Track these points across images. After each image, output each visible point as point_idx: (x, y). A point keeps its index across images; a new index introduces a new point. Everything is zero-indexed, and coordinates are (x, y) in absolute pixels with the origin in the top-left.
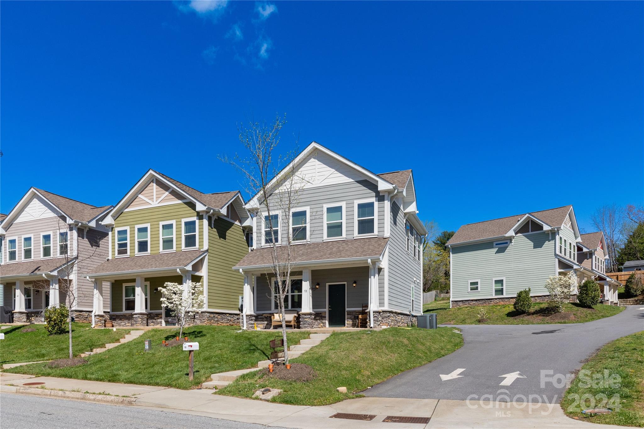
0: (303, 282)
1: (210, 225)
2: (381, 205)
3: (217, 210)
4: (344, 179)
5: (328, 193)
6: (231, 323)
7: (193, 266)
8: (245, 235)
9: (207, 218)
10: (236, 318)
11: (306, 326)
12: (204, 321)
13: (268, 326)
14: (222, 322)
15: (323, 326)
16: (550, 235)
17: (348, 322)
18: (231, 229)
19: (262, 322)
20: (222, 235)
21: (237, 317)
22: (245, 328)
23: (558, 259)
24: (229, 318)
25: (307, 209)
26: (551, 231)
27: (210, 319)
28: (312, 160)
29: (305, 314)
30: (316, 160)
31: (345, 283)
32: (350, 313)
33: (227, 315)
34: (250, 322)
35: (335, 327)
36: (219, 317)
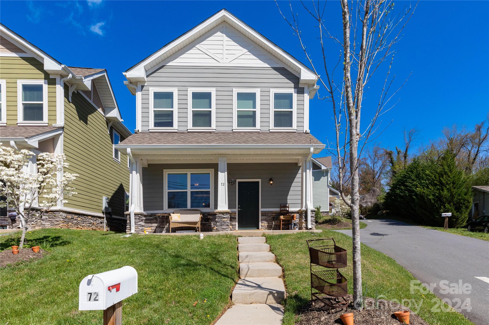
0: (219, 173)
1: (66, 95)
2: (301, 98)
3: (79, 78)
4: (258, 63)
5: (239, 76)
6: (94, 227)
7: (41, 143)
8: (109, 128)
9: (62, 84)
10: (99, 222)
11: (224, 227)
12: (58, 223)
13: (159, 229)
14: (83, 226)
15: (232, 229)
16: (325, 173)
17: (263, 224)
18: (93, 114)
19: (150, 225)
20: (83, 118)
21: (100, 220)
22: (133, 231)
23: (329, 188)
24: (92, 221)
25: (213, 91)
26: (325, 170)
27: (66, 221)
28: (219, 34)
29: (223, 213)
30: (224, 35)
31: (260, 180)
32: (264, 214)
33: (89, 217)
34: (141, 223)
35: (245, 230)
36: (79, 219)
